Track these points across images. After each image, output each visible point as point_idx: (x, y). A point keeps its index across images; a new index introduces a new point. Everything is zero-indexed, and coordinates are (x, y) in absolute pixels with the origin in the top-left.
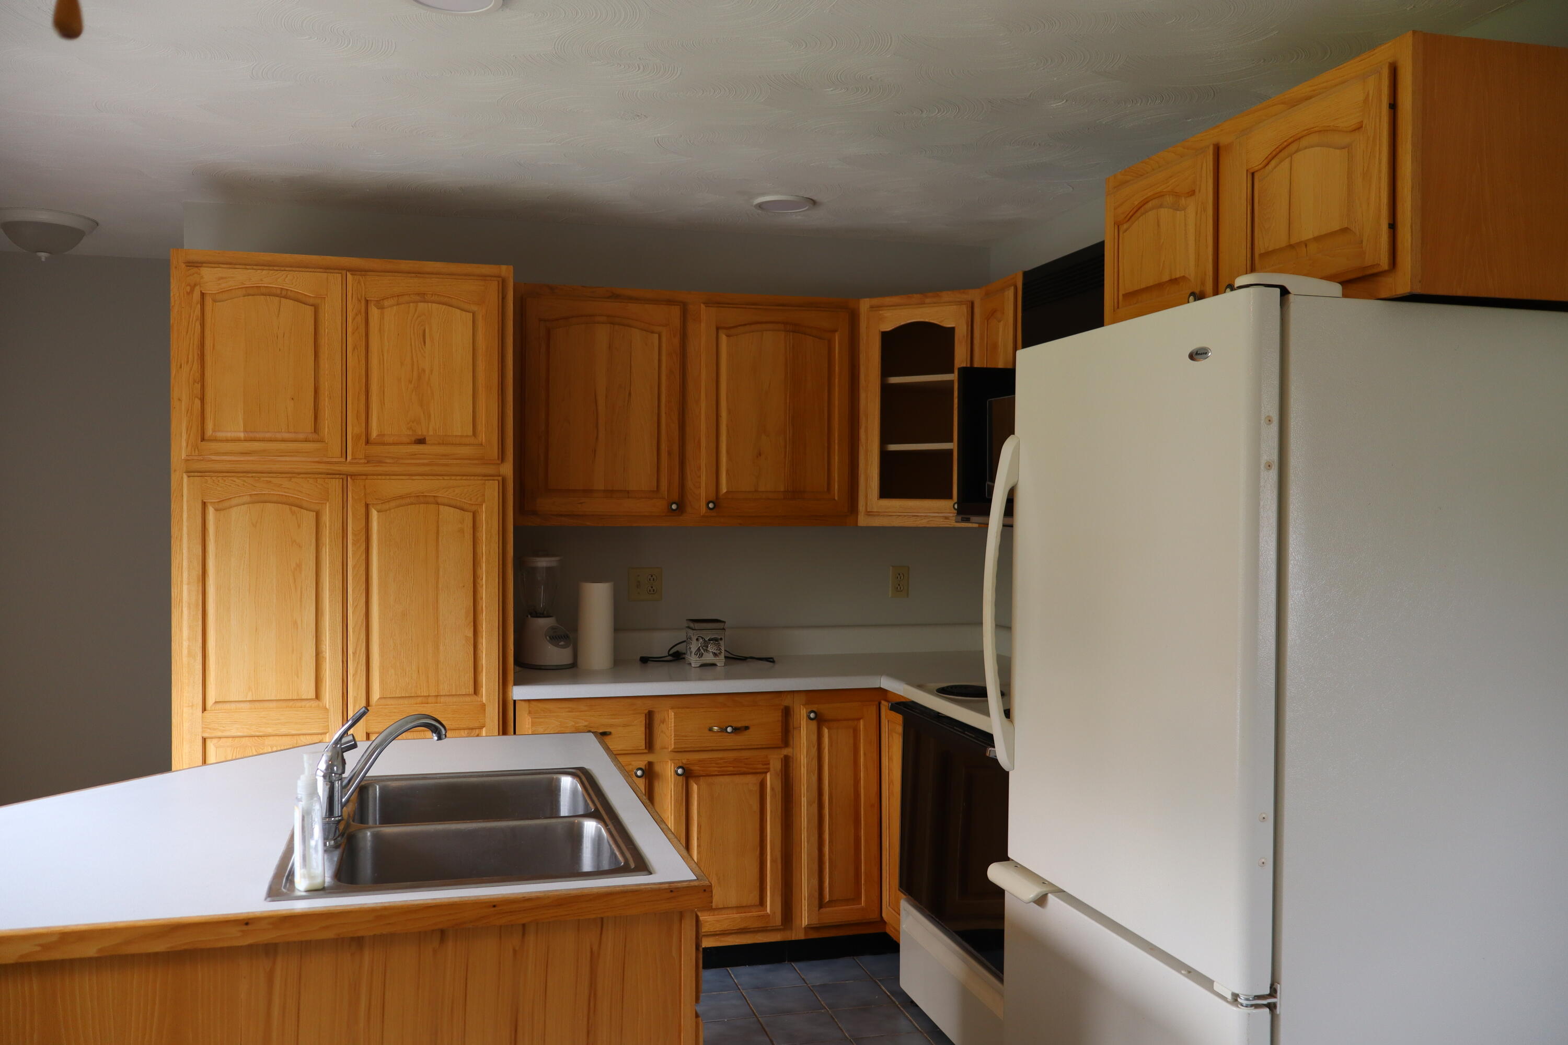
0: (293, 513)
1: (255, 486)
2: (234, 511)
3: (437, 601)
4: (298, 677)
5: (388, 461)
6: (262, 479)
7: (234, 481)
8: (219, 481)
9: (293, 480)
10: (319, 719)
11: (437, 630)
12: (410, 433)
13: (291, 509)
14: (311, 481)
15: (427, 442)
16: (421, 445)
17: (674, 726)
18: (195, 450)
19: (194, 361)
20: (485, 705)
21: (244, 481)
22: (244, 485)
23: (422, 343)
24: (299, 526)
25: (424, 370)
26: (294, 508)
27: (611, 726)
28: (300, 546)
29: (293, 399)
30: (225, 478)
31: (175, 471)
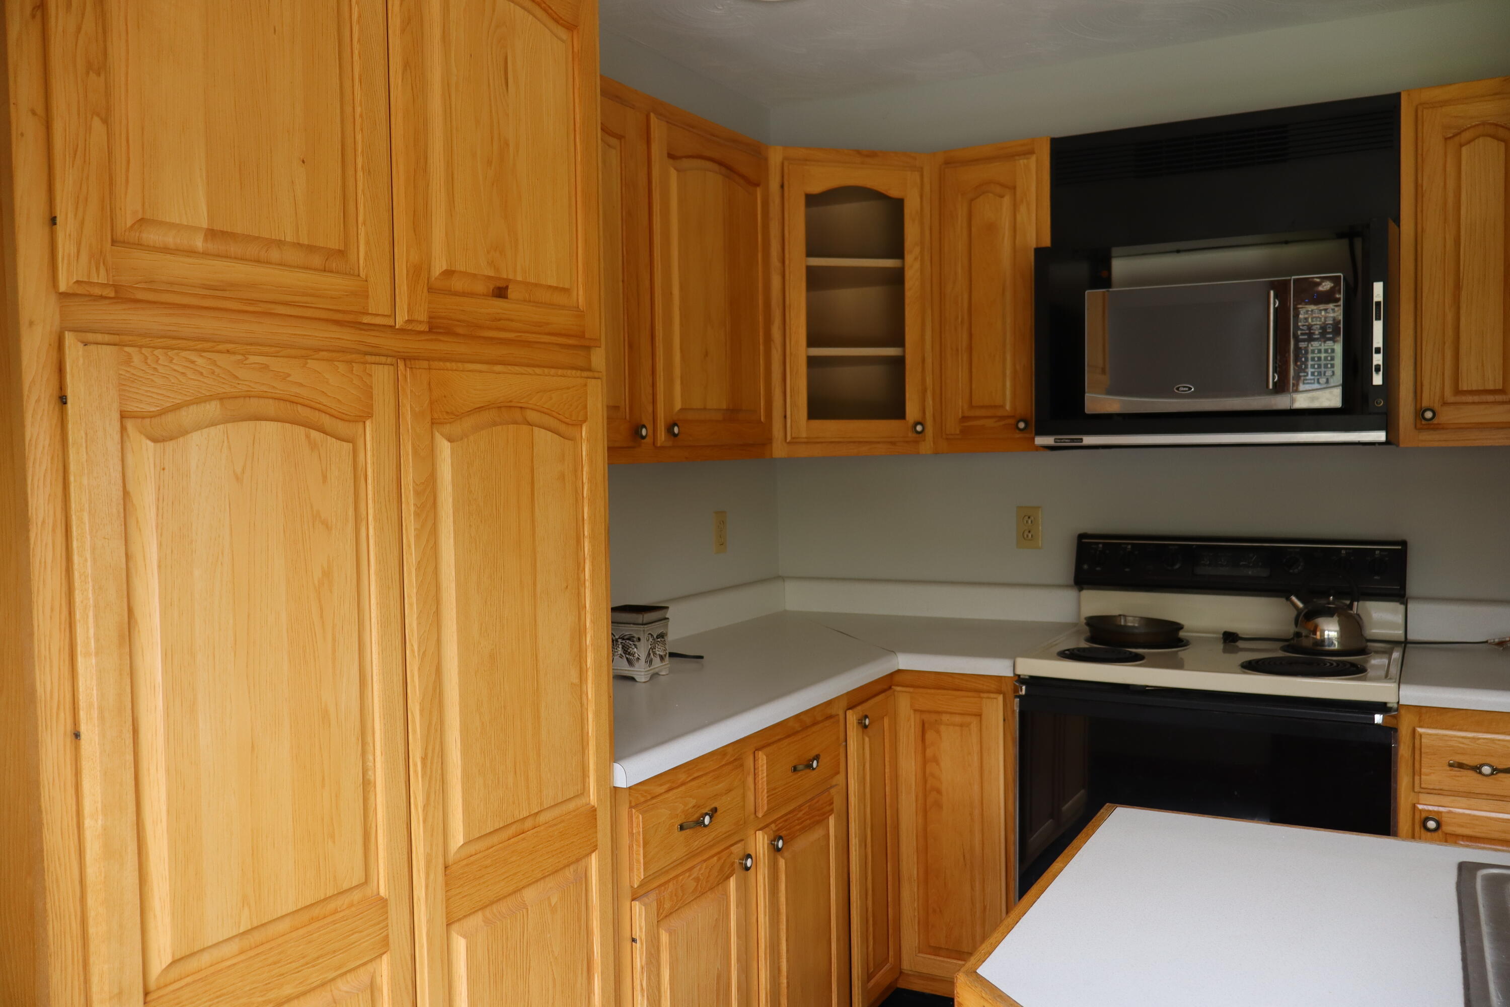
0: (313, 446)
1: (237, 377)
2: (196, 438)
3: (536, 622)
4: (334, 842)
5: (460, 330)
6: (253, 359)
7: (193, 362)
8: (158, 359)
9: (311, 363)
10: (375, 925)
11: (537, 681)
12: (491, 273)
13: (308, 436)
14: (342, 367)
15: (509, 296)
16: (500, 299)
17: (767, 776)
18: (97, 269)
19: (84, 8)
20: (595, 810)
21: (214, 363)
22: (213, 373)
23: (504, 85)
24: (325, 478)
25: (507, 144)
26: (314, 434)
27: (716, 796)
28: (327, 527)
29: (303, 162)
30: (170, 353)
31: (31, 323)
